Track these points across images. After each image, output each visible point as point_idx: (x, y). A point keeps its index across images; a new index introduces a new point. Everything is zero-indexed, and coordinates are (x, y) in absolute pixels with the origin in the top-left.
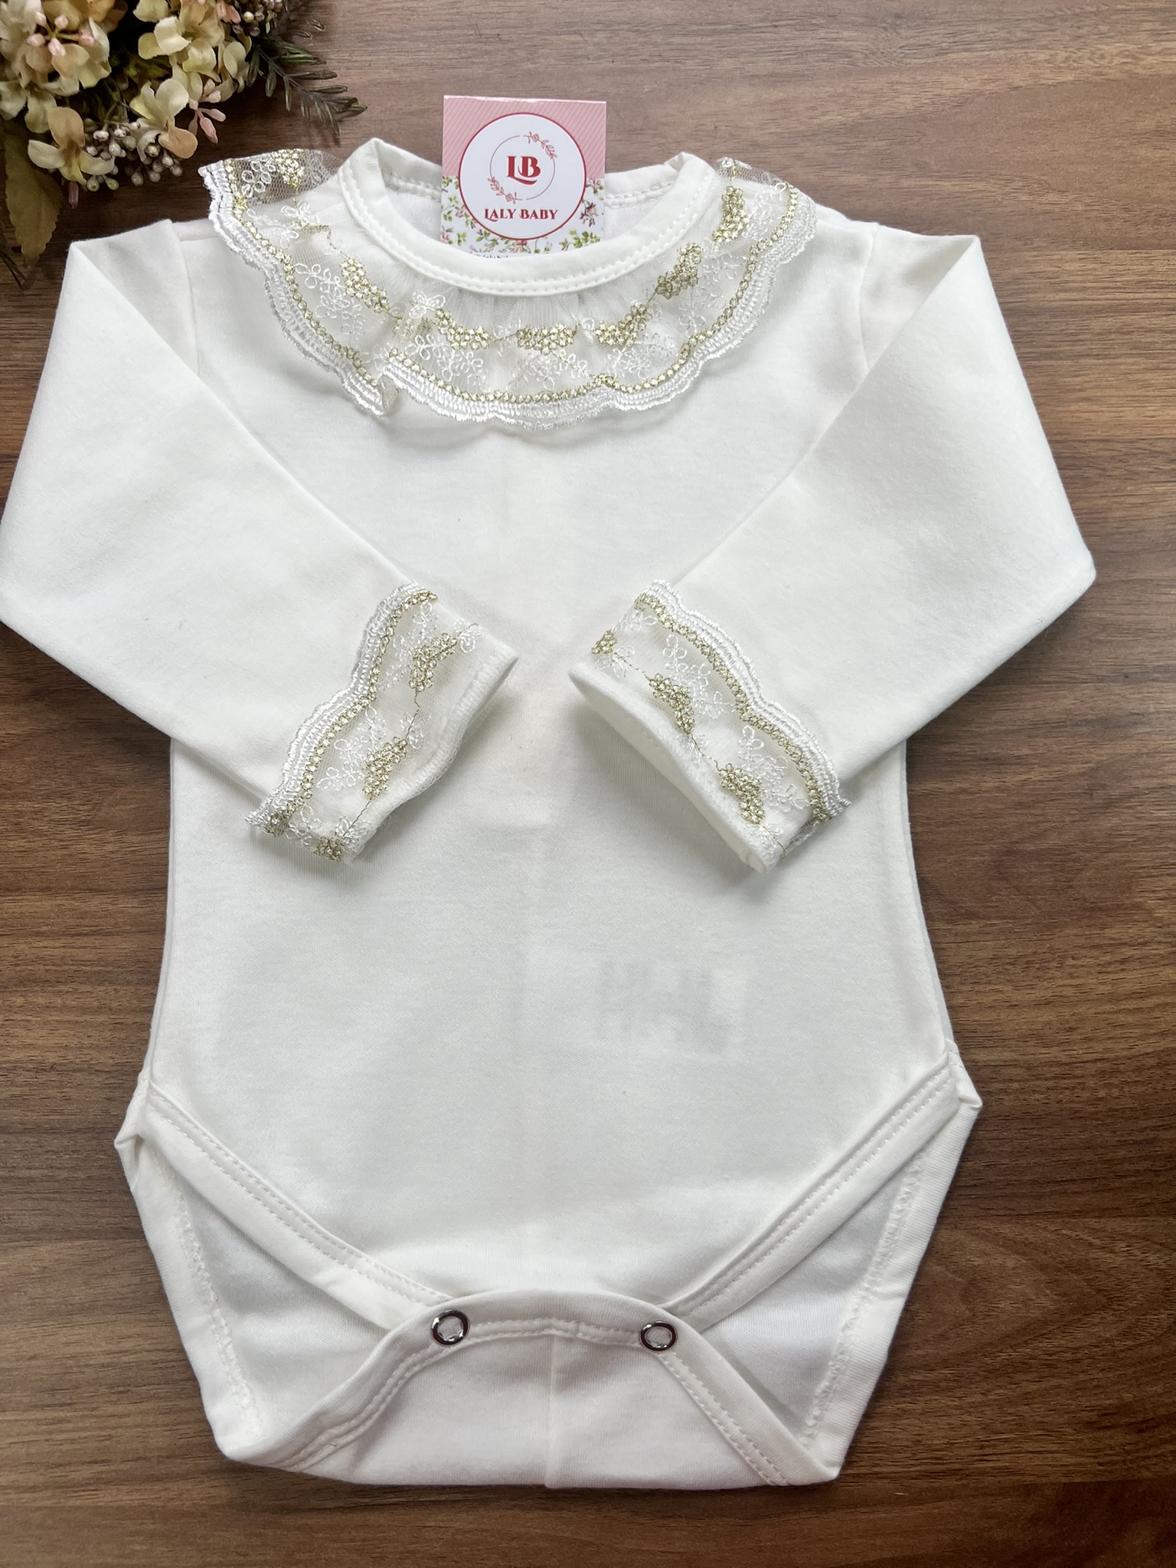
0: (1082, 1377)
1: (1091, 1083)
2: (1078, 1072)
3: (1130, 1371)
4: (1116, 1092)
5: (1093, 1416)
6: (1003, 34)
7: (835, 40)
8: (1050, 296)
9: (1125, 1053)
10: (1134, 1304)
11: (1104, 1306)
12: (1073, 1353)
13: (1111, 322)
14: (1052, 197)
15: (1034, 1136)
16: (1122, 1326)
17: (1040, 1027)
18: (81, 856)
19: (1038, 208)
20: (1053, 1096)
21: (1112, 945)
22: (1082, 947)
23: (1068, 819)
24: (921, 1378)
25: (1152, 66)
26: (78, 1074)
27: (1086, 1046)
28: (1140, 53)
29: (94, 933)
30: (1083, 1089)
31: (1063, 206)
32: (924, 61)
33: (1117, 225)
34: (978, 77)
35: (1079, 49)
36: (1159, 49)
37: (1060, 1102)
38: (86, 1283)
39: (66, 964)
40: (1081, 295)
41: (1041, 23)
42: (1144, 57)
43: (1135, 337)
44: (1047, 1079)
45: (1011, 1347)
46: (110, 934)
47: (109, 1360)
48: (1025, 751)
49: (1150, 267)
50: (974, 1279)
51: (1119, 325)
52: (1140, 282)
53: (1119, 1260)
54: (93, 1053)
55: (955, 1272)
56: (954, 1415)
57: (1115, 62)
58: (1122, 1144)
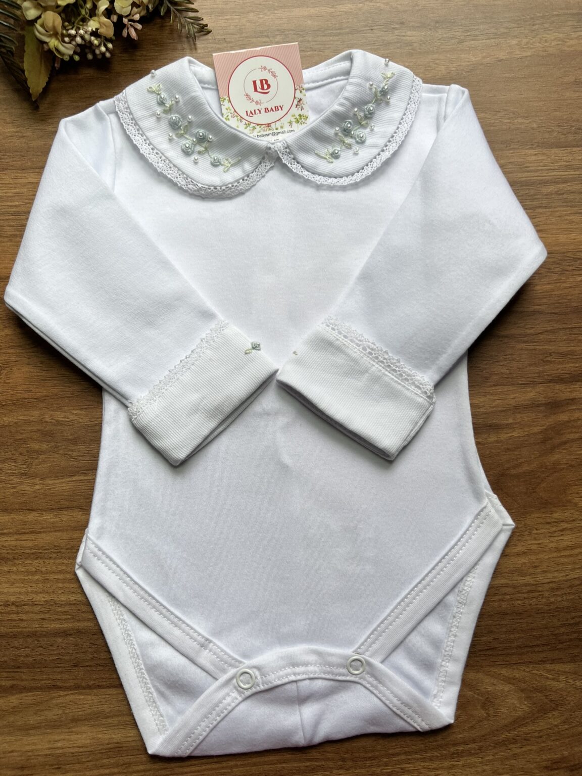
0: (543, 745)
1: (547, 594)
2: (540, 589)
3: (567, 741)
4: (559, 599)
5: (549, 764)
6: (493, 30)
7: (404, 36)
8: (520, 175)
9: (564, 578)
10: (569, 707)
11: (554, 709)
12: (539, 733)
13: (552, 188)
14: (520, 120)
15: (518, 623)
16: (563, 718)
17: (520, 566)
18: (23, 492)
19: (513, 127)
20: (527, 602)
21: (556, 522)
22: (541, 523)
23: (533, 456)
24: (461, 749)
25: (572, 46)
26: (26, 607)
27: (544, 575)
28: (566, 38)
29: (31, 532)
30: (542, 598)
31: (526, 125)
32: (451, 47)
33: (555, 135)
34: (480, 55)
35: (533, 38)
36: (576, 36)
37: (530, 605)
38: (35, 714)
39: (18, 549)
40: (536, 174)
41: (513, 23)
42: (568, 40)
43: (565, 196)
44: (524, 593)
45: (507, 731)
46: (40, 532)
47: (50, 752)
48: (511, 421)
49: (572, 158)
50: (488, 698)
51: (556, 190)
52: (568, 166)
53: (562, 685)
54: (34, 596)
55: (478, 695)
56: (479, 766)
57: (553, 44)
58: (563, 625)
